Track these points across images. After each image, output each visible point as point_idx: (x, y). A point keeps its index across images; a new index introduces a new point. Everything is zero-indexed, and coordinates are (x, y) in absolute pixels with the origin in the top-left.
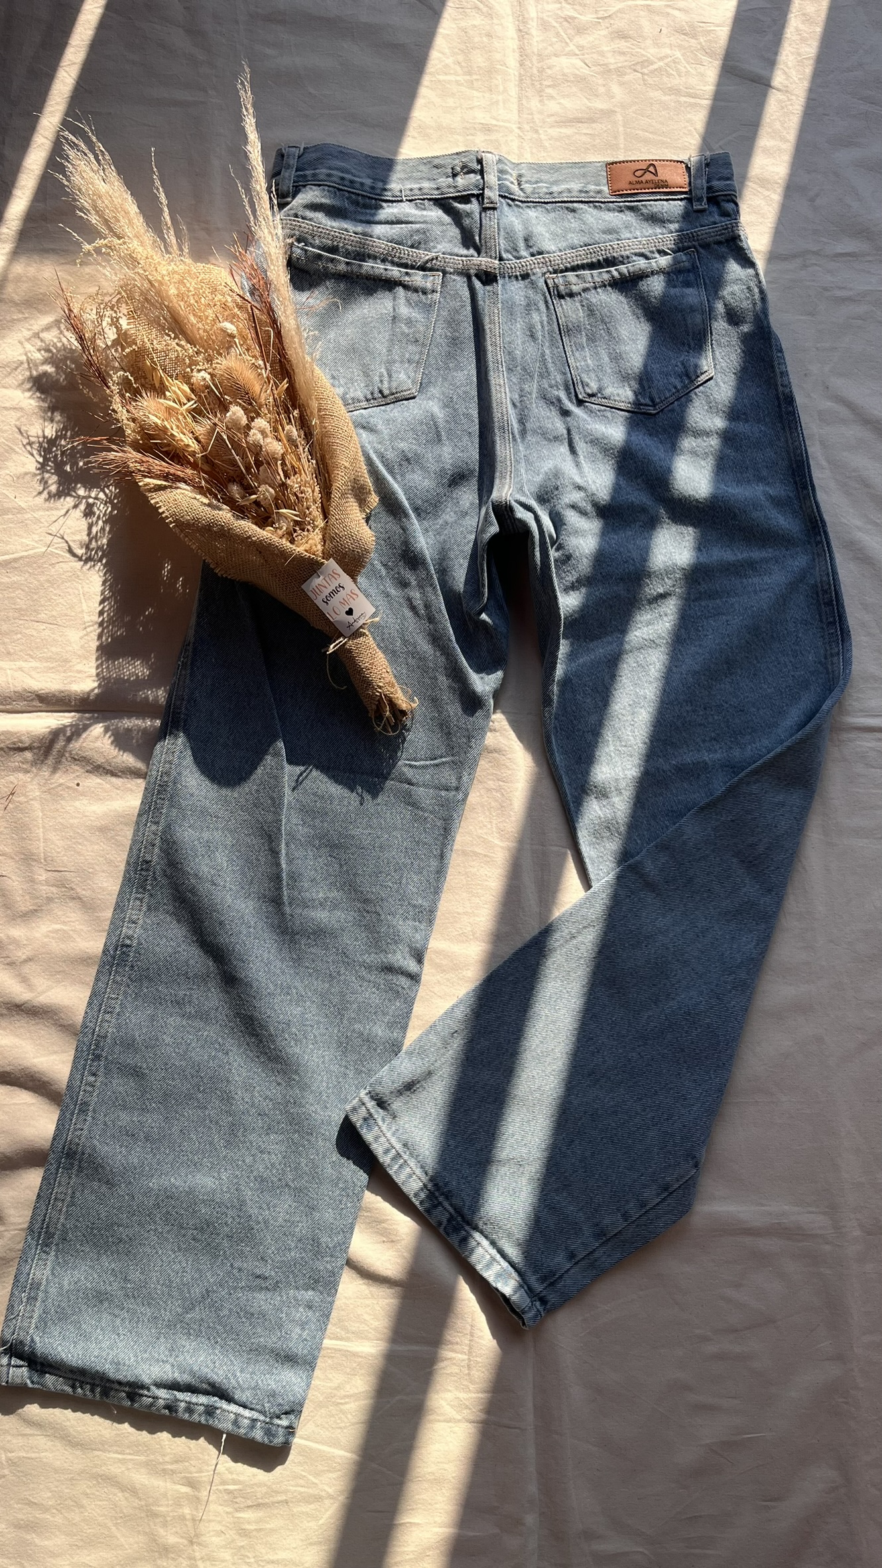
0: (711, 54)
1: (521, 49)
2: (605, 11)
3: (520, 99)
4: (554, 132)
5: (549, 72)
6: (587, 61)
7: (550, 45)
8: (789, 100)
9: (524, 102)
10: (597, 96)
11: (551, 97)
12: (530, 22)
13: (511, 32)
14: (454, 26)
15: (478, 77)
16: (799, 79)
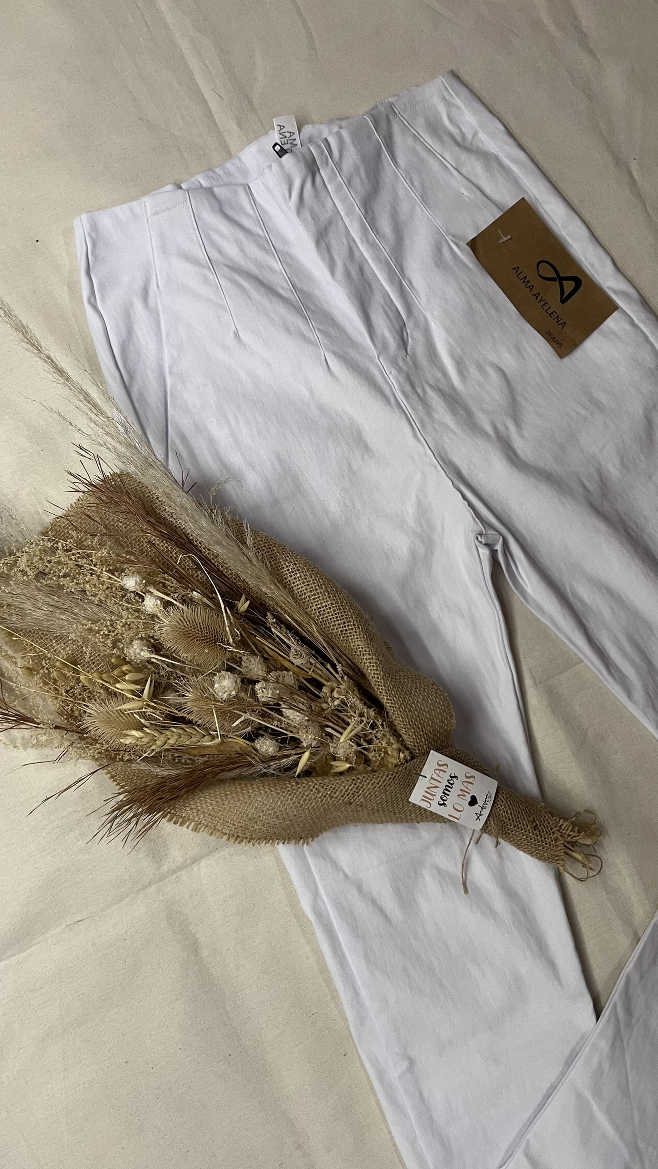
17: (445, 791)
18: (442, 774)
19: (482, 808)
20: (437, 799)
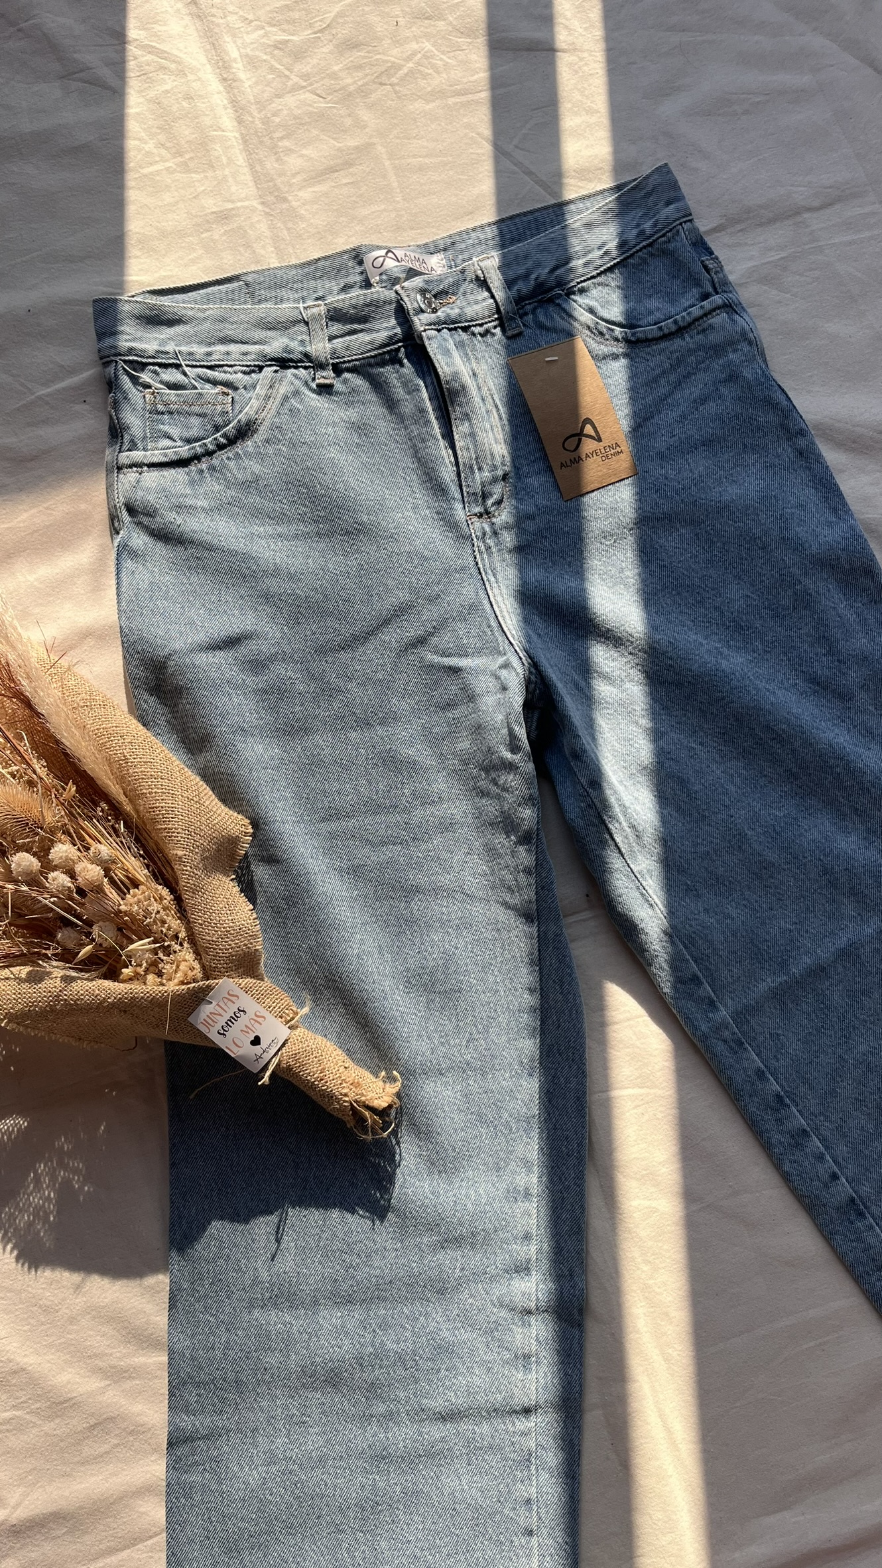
0: (469, 33)
1: (234, 102)
2: (320, 21)
3: (252, 167)
4: (306, 194)
5: (277, 120)
6: (318, 92)
7: (267, 86)
8: (581, 59)
9: (258, 168)
10: (345, 131)
11: (289, 151)
12: (235, 65)
13: (215, 85)
14: (141, 100)
15: (192, 155)
16: (586, 29)
17: (229, 1022)
18: (229, 1003)
19: (264, 1052)
20: (218, 1027)
